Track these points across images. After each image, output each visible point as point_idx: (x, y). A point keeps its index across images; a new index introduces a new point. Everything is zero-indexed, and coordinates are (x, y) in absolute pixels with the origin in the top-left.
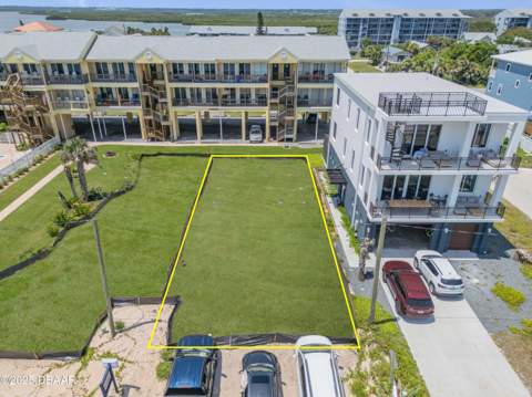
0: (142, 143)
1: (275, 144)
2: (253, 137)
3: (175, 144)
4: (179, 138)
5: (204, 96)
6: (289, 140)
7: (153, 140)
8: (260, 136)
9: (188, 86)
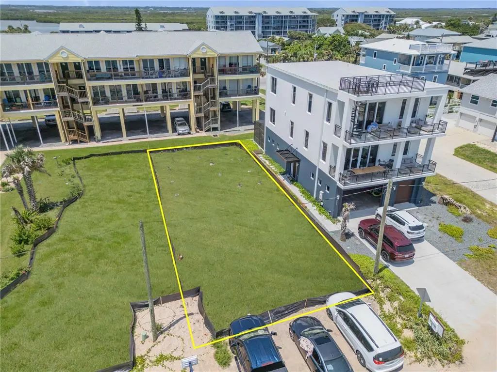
0: (63, 146)
1: (203, 134)
2: (180, 129)
3: (101, 144)
4: (103, 137)
5: (124, 93)
6: (215, 129)
7: (75, 142)
8: (187, 128)
9: (107, 83)
